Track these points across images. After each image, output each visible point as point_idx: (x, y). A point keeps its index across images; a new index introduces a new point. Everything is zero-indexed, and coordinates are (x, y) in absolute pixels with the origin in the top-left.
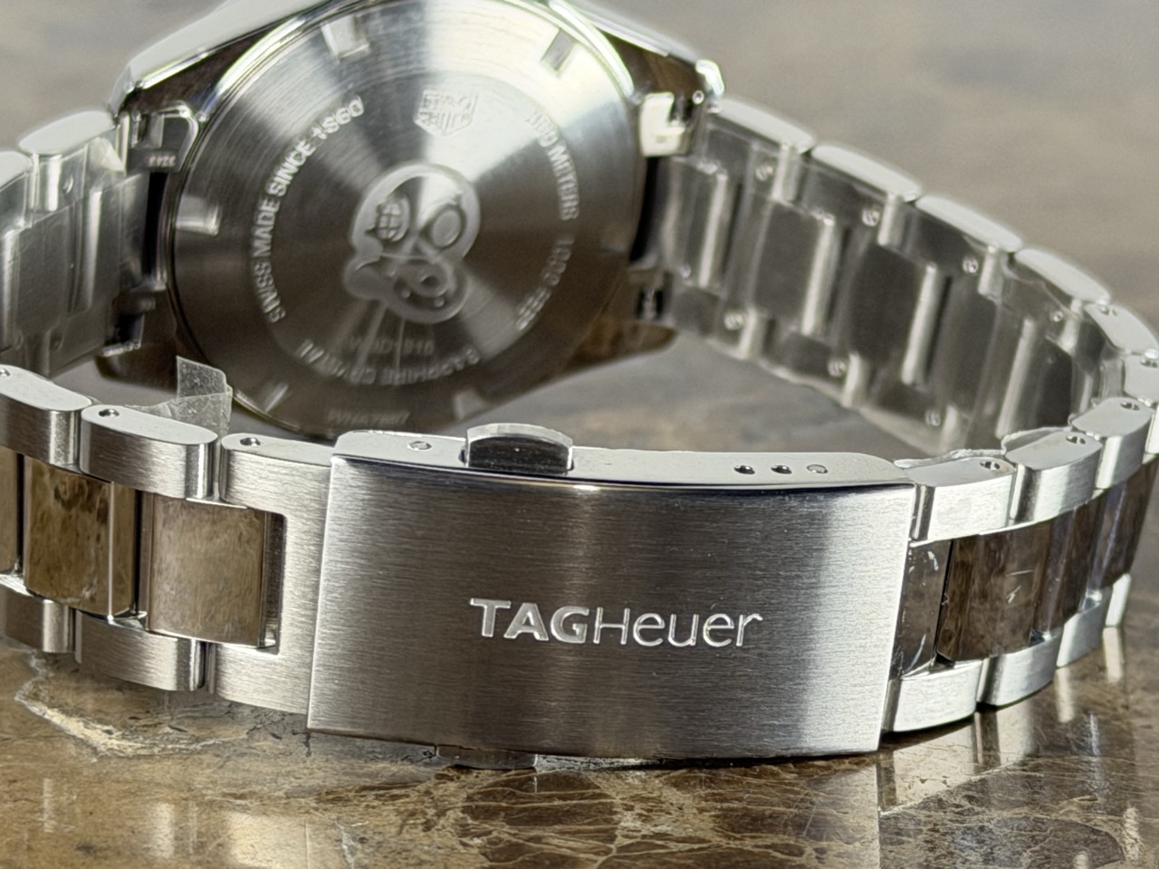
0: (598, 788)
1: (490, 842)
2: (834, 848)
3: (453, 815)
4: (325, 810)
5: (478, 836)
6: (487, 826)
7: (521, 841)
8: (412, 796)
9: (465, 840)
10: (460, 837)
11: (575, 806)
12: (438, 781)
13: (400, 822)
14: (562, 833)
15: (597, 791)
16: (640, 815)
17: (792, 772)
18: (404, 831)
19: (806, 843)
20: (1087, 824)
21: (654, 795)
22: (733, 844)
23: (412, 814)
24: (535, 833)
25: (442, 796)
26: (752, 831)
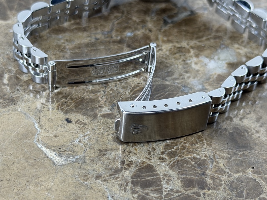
0: (156, 171)
1: (139, 196)
2: (206, 192)
3: (130, 185)
4: (104, 185)
5: (136, 193)
6: (137, 189)
7: (145, 195)
8: (120, 177)
9: (133, 195)
10: (132, 194)
11: (153, 179)
12: (124, 171)
13: (119, 188)
14: (152, 191)
15: (156, 172)
16: (166, 182)
17: (193, 162)
18: (121, 192)
19: (200, 191)
20: (254, 178)
21: (168, 173)
22: (187, 193)
23: (121, 185)
24: (147, 191)
25: (126, 177)
26: (189, 187)
